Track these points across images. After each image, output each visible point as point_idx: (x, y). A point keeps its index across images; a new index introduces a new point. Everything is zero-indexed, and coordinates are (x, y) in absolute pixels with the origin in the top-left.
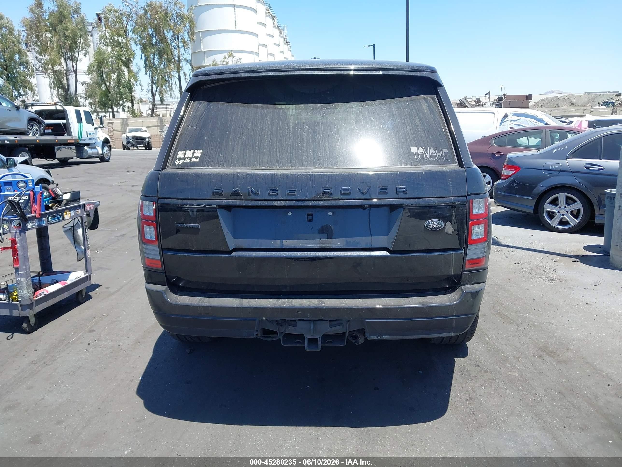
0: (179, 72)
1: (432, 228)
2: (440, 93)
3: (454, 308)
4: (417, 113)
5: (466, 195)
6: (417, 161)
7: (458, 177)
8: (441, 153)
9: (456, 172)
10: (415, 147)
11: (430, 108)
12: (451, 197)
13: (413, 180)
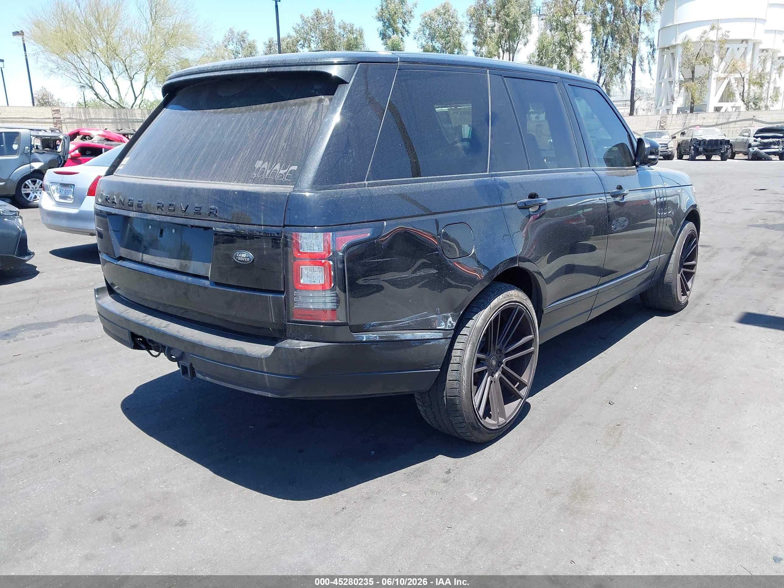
0: (634, 57)
1: (240, 261)
2: (336, 92)
3: (264, 363)
4: (295, 118)
5: (282, 225)
6: (252, 179)
7: (275, 201)
8: (286, 171)
9: (274, 195)
10: (261, 162)
11: (316, 113)
12: (262, 225)
13: (224, 200)
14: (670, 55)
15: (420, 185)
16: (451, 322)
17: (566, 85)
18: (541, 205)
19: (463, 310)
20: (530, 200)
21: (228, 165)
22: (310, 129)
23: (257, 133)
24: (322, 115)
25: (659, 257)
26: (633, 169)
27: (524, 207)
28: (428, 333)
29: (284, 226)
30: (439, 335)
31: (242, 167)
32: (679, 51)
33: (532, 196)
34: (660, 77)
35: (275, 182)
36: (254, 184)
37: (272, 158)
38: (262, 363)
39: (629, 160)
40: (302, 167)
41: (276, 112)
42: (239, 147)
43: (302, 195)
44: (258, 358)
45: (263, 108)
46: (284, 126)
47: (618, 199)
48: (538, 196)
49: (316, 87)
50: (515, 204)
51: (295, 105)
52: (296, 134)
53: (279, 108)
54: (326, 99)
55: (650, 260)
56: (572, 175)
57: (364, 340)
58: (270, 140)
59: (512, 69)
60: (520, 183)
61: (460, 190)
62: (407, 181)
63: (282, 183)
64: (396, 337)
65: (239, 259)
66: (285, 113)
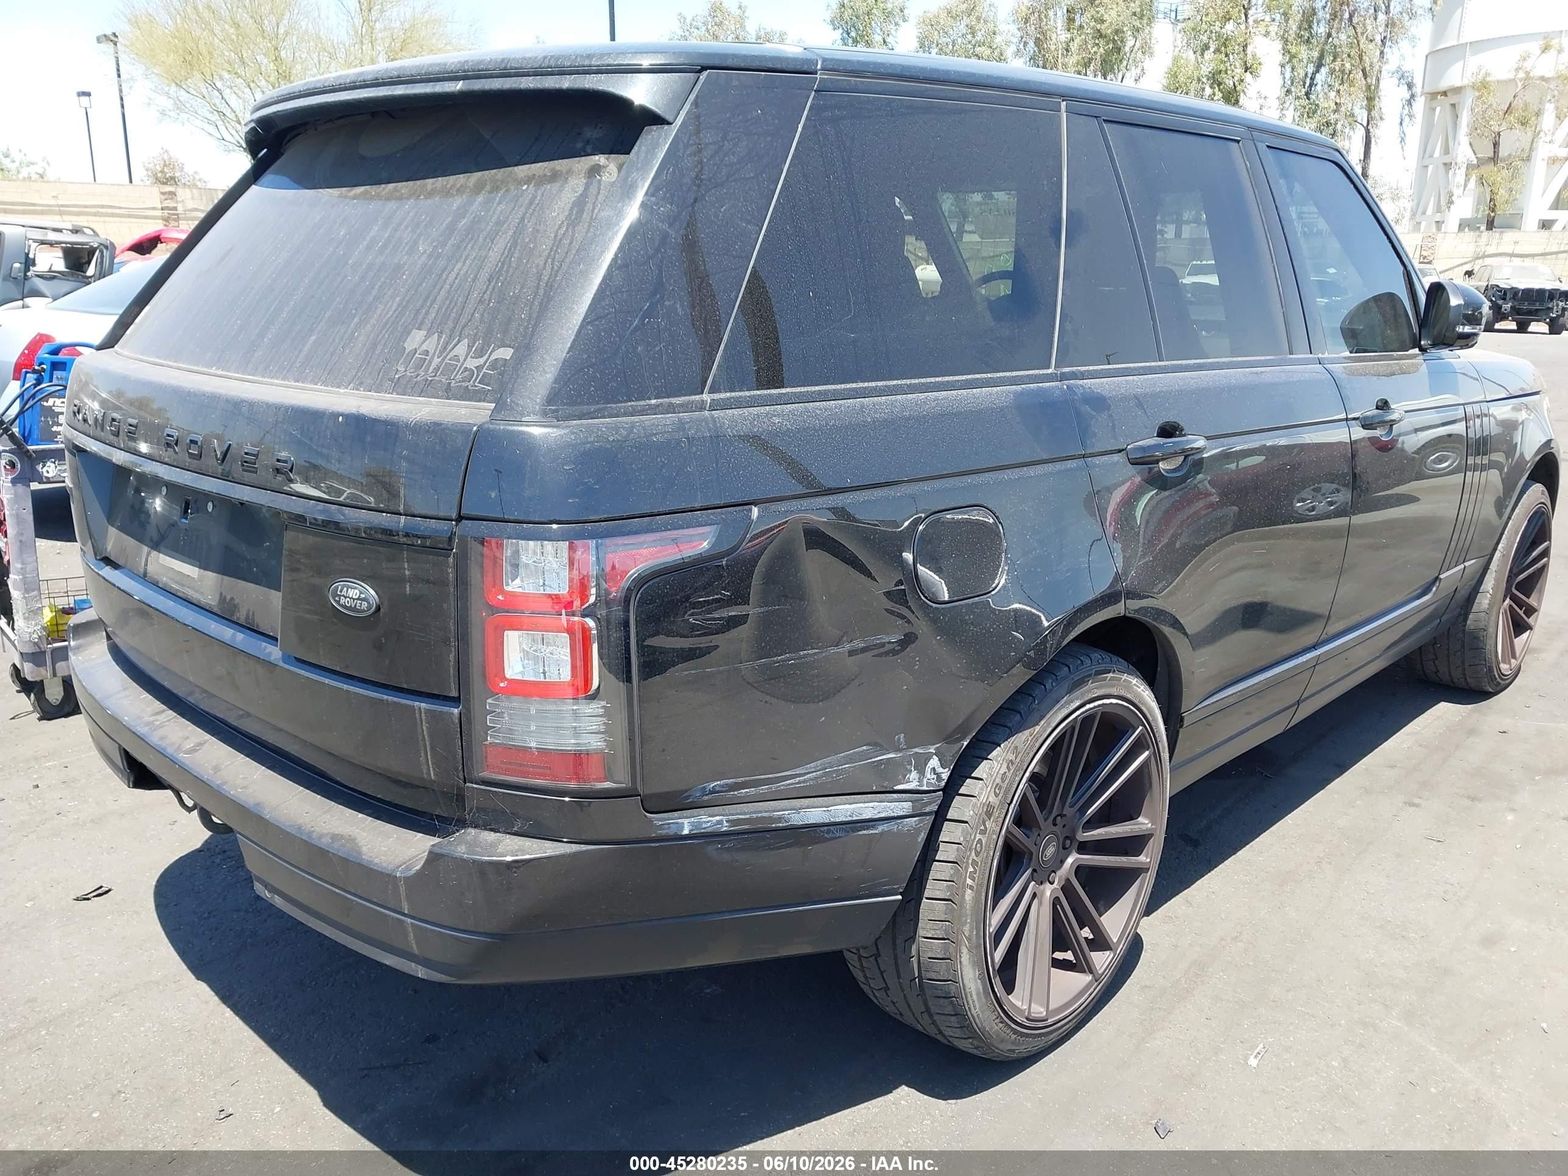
0: (1370, 109)
1: (345, 607)
2: (636, 148)
3: (402, 890)
4: (523, 219)
5: (454, 515)
6: (392, 380)
7: (437, 447)
8: (482, 361)
9: (436, 430)
10: (423, 333)
11: (580, 204)
12: (401, 515)
13: (311, 439)
14: (1448, 108)
15: (862, 407)
16: (937, 770)
17: (1262, 147)
18: (1187, 454)
19: (970, 737)
20: (1162, 440)
21: (342, 339)
22: (557, 247)
23: (425, 255)
24: (594, 208)
25: (1462, 566)
26: (1414, 356)
27: (1143, 461)
28: (871, 804)
29: (460, 518)
30: (903, 807)
31: (374, 345)
32: (1468, 100)
33: (1168, 431)
34: (1425, 152)
35: (449, 393)
36: (394, 396)
37: (450, 324)
38: (396, 887)
39: (1406, 334)
40: (525, 350)
41: (480, 199)
42: (374, 292)
43: (513, 431)
44: (389, 875)
45: (451, 188)
46: (492, 237)
47: (1377, 433)
48: (1182, 430)
49: (590, 133)
50: (1120, 451)
51: (528, 180)
52: (520, 259)
53: (488, 188)
54: (609, 165)
55: (1442, 576)
56: (1271, 374)
57: (686, 832)
58: (453, 275)
59: (1126, 101)
60: (1136, 397)
61: (977, 417)
62: (826, 392)
63: (467, 395)
64: (780, 819)
65: (342, 602)
66: (499, 204)
